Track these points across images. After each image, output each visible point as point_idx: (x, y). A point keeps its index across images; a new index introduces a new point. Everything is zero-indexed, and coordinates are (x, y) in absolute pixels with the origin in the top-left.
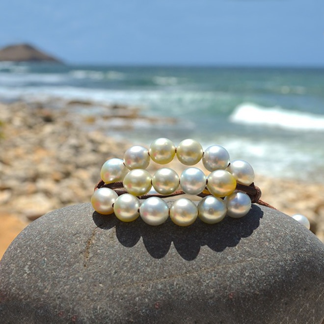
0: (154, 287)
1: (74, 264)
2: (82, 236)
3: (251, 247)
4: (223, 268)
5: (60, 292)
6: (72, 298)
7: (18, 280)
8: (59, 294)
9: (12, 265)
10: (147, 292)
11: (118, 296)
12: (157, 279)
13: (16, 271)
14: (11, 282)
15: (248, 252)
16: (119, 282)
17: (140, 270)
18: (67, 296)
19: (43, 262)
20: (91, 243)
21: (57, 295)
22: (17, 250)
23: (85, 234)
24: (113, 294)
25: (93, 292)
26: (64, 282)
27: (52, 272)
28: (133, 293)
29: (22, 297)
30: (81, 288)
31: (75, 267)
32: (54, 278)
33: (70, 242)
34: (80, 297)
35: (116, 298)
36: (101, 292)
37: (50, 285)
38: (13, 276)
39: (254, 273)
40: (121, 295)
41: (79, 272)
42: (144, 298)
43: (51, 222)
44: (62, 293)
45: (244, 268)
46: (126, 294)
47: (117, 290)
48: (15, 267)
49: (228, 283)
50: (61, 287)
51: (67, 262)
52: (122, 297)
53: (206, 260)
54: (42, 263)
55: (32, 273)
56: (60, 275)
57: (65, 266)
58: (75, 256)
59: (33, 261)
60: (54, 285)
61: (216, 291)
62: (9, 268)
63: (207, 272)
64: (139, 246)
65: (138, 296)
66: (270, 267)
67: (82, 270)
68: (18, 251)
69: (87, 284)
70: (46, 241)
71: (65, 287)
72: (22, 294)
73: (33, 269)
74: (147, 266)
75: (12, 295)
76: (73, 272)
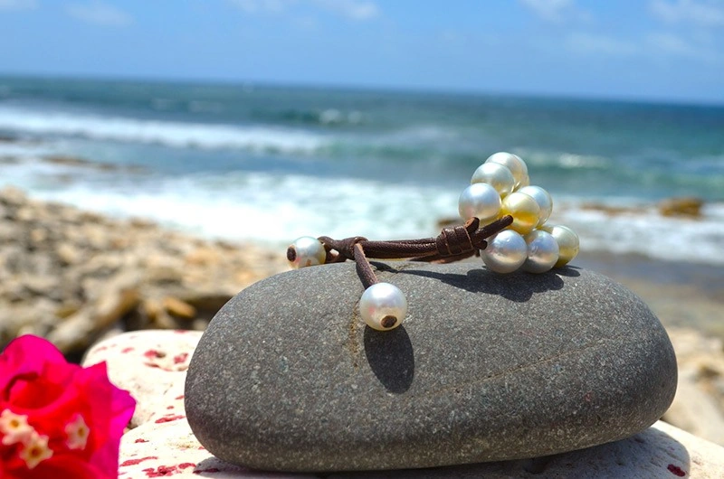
0: (476, 392)
1: (337, 363)
2: (337, 317)
3: (598, 323)
4: (569, 356)
5: (325, 411)
6: (346, 419)
7: (242, 397)
8: (322, 415)
9: (224, 372)
10: (467, 401)
11: (421, 411)
12: (478, 379)
13: (237, 381)
14: (230, 402)
15: (596, 330)
16: (419, 388)
17: (447, 366)
18: (338, 417)
19: (282, 363)
20: (354, 327)
21: (320, 417)
22: (226, 347)
23: (341, 314)
24: (413, 408)
25: (379, 407)
26: (327, 395)
27: (302, 380)
28: (446, 404)
29: (258, 425)
30: (358, 401)
31: (340, 368)
32: (309, 388)
33: (320, 328)
34: (358, 416)
35: (420, 414)
36: (392, 406)
37: (303, 401)
38: (231, 391)
39: (611, 361)
40: (426, 409)
41: (348, 376)
42: (464, 410)
43: (275, 297)
44: (328, 413)
45: (597, 354)
46: (434, 406)
47: (419, 402)
48: (233, 376)
49: (581, 378)
50: (323, 402)
51: (325, 361)
52: (428, 412)
53: (544, 345)
54: (281, 366)
55: (266, 382)
56: (318, 382)
57: (322, 367)
58: (336, 350)
59: (263, 363)
60: (311, 402)
61: (567, 392)
62: (220, 377)
63: (549, 364)
64: (438, 329)
65: (453, 409)
66: (628, 352)
67: (352, 373)
68: (230, 349)
69: (367, 395)
70: (277, 328)
71: (331, 403)
72: (256, 421)
73: (267, 376)
74: (457, 359)
75: (237, 423)
76: (337, 377)
